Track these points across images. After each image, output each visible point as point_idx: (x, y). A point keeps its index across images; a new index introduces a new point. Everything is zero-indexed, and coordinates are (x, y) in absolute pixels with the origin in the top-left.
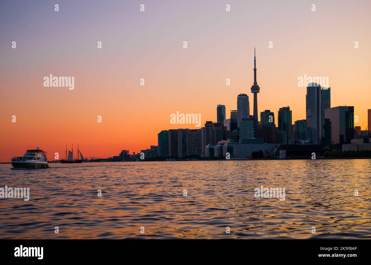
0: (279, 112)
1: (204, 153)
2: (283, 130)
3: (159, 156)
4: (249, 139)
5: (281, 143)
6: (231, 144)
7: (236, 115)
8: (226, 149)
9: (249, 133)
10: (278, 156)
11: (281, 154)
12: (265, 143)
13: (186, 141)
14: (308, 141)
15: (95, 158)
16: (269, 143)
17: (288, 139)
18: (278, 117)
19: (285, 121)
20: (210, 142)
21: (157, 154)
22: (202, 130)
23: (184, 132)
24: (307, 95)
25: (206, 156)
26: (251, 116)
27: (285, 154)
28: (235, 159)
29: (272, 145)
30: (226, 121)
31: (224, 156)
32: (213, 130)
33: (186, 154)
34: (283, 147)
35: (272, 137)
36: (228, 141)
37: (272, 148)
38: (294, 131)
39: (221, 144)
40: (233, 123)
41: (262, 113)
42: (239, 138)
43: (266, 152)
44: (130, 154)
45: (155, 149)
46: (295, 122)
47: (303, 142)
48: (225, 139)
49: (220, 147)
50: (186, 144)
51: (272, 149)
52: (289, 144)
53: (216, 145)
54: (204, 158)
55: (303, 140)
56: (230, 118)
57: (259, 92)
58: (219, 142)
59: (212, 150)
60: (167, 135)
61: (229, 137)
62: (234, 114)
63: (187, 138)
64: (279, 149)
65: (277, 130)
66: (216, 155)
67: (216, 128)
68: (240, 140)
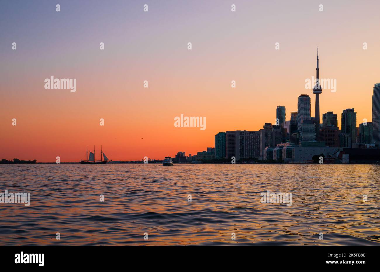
0: (342, 113)
1: (262, 155)
2: (347, 132)
3: (215, 158)
4: (309, 142)
5: (345, 146)
6: (291, 147)
7: (296, 117)
8: (286, 152)
9: (310, 136)
10: (340, 160)
11: (344, 158)
12: (327, 147)
13: (244, 143)
14: (374, 145)
15: (151, 159)
16: (331, 146)
17: (351, 142)
18: (342, 119)
19: (349, 123)
20: (268, 145)
21: (214, 157)
22: (261, 132)
23: (242, 134)
24: (374, 96)
25: (264, 159)
26: (312, 118)
27: (349, 158)
28: (295, 162)
29: (335, 149)
30: (286, 123)
31: (284, 159)
32: (271, 132)
33: (243, 156)
34: (346, 151)
35: (335, 140)
36: (288, 143)
37: (334, 152)
38: (358, 134)
39: (280, 147)
40: (294, 125)
41: (324, 115)
42: (299, 141)
43: (327, 156)
44: (186, 157)
45: (212, 151)
46: (360, 124)
47: (368, 146)
48: (284, 142)
49: (279, 150)
50: (243, 146)
51: (333, 154)
52: (353, 148)
53: (275, 148)
54: (262, 161)
55: (368, 144)
56: (290, 120)
57: (321, 93)
58: (278, 145)
59: (270, 153)
60: (224, 136)
61: (288, 140)
62: (295, 116)
63: (245, 140)
64: (342, 153)
65: (340, 133)
66: (275, 157)
67: (275, 130)
68: (300, 143)
